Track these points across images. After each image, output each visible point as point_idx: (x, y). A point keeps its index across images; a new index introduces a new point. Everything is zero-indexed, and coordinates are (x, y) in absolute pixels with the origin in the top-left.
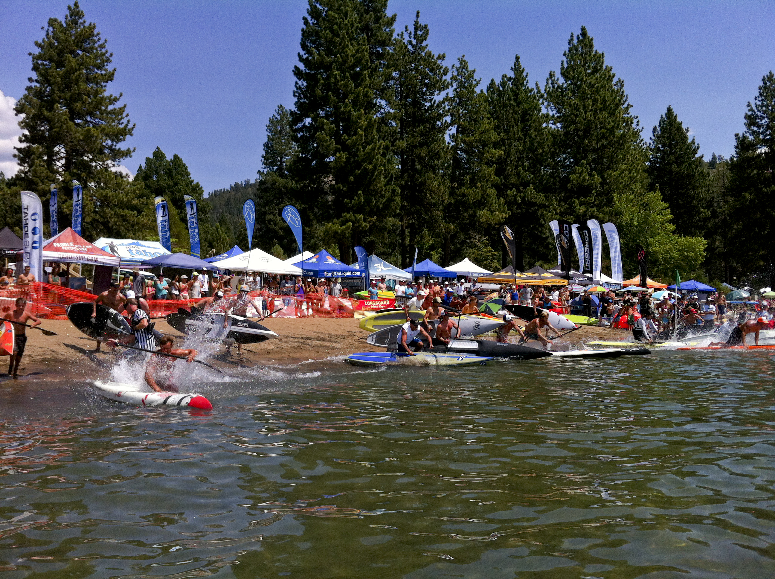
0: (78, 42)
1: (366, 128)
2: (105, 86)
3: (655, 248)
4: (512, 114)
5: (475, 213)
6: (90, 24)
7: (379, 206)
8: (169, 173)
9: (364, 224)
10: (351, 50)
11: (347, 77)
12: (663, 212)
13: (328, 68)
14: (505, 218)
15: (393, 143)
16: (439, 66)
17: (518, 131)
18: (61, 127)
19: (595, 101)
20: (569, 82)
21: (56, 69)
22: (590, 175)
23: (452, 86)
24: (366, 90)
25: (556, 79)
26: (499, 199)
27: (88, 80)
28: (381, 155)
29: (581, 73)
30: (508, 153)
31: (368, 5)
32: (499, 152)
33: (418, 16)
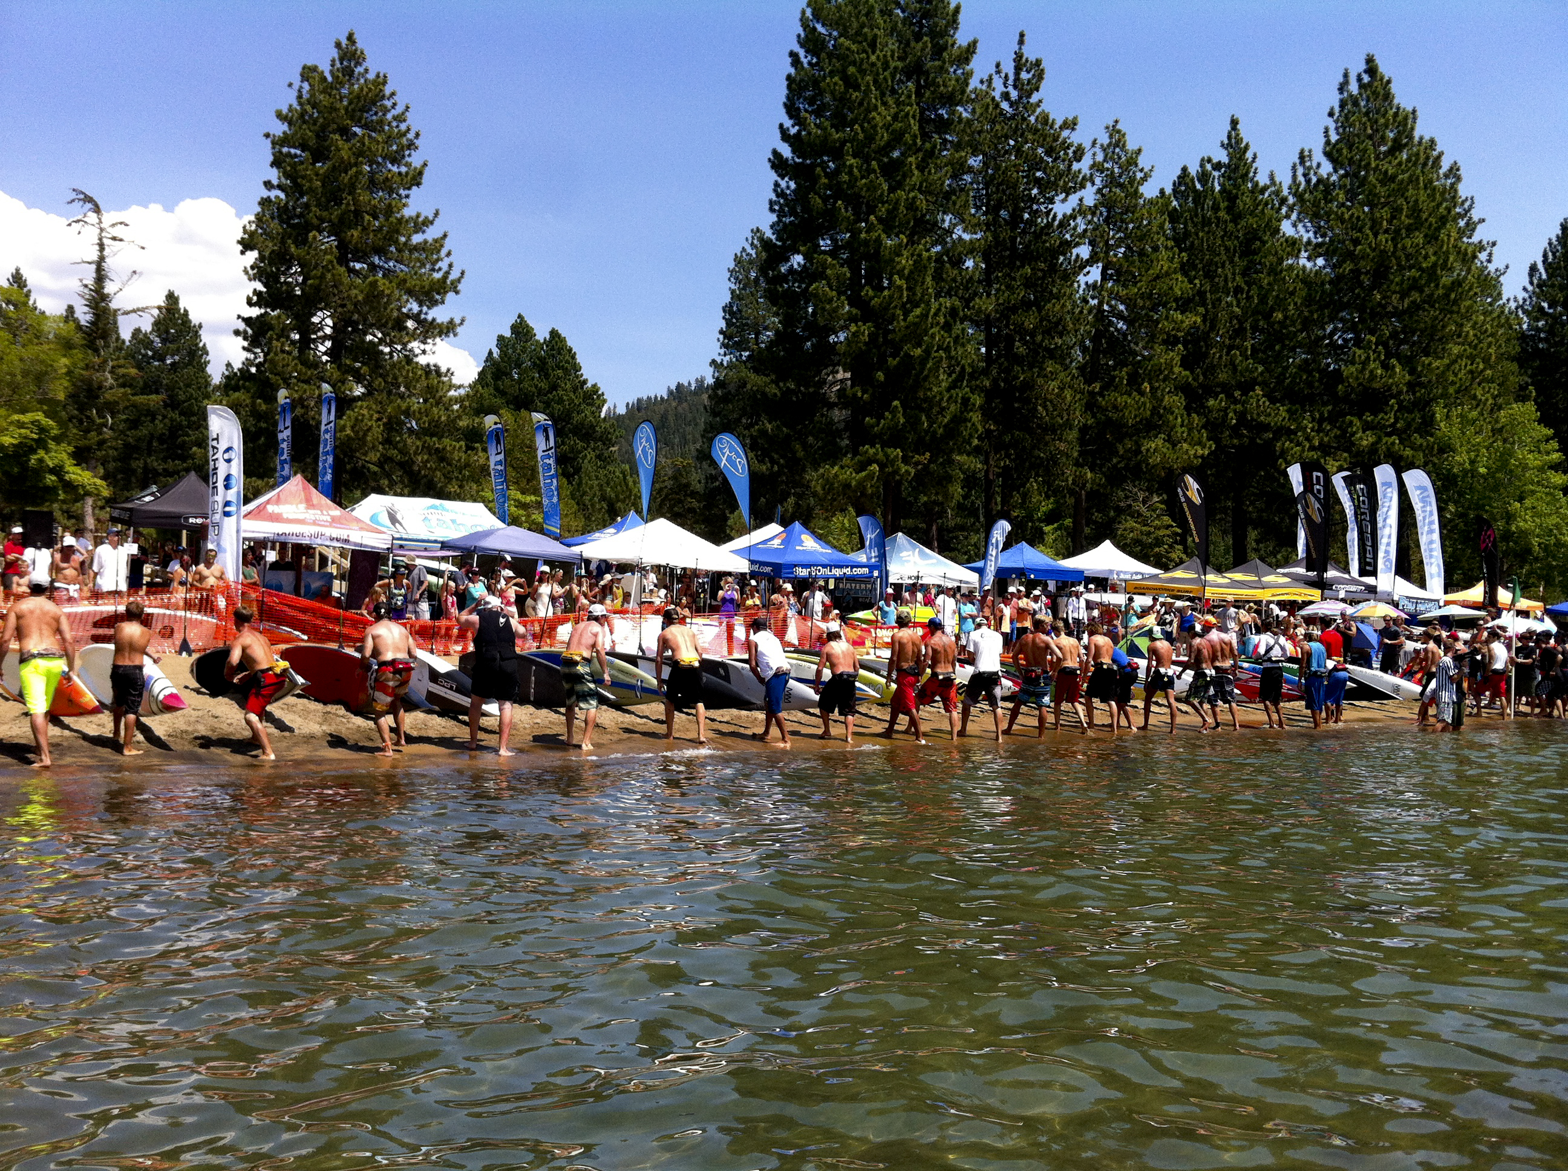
0: (354, 110)
1: (911, 272)
2: (407, 196)
3: (1525, 523)
4: (1222, 237)
5: (1139, 446)
6: (378, 76)
7: (935, 432)
8: (541, 366)
9: (904, 468)
10: (882, 116)
11: (874, 171)
12: (1543, 447)
13: (837, 154)
14: (1202, 457)
15: (967, 302)
16: (1064, 142)
17: (1234, 274)
18: (322, 277)
19: (1396, 211)
20: (1342, 172)
21: (313, 164)
22: (1385, 366)
23: (1093, 184)
24: (912, 195)
25: (1314, 165)
26: (1189, 415)
27: (373, 184)
28: (943, 328)
29: (1365, 150)
30: (1211, 321)
31: (920, 22)
32: (1192, 319)
33: (1021, 42)
